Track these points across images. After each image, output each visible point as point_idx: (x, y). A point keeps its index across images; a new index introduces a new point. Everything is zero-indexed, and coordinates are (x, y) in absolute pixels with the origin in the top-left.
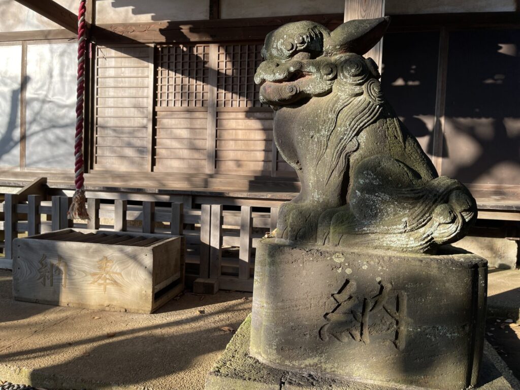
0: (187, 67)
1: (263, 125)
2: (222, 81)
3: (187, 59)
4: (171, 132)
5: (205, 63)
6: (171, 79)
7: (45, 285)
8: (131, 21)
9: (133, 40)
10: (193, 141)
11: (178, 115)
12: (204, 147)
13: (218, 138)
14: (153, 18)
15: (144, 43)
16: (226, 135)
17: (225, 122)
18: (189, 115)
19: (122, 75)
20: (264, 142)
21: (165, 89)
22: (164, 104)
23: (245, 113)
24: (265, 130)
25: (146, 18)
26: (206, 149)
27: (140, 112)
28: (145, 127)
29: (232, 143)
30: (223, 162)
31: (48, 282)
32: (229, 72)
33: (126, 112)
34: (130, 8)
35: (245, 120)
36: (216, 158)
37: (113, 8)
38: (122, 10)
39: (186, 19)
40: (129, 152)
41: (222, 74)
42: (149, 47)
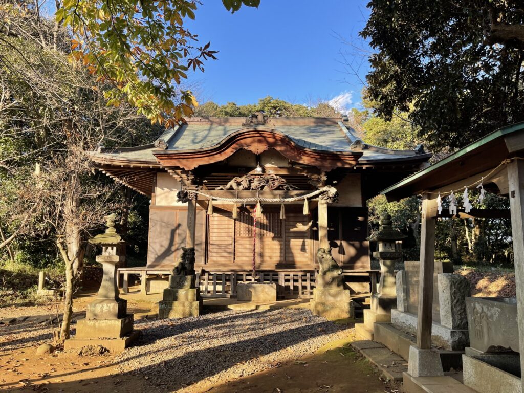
0: (248, 221)
3: (248, 218)
6: (241, 226)
9: (226, 211)
15: (230, 212)
17: (264, 242)
18: (249, 239)
19: (220, 224)
21: (239, 229)
22: (238, 235)
27: (229, 238)
28: (231, 244)
29: (268, 250)
30: (264, 258)
33: (224, 238)
35: (272, 241)
36: (261, 255)
40: (225, 254)
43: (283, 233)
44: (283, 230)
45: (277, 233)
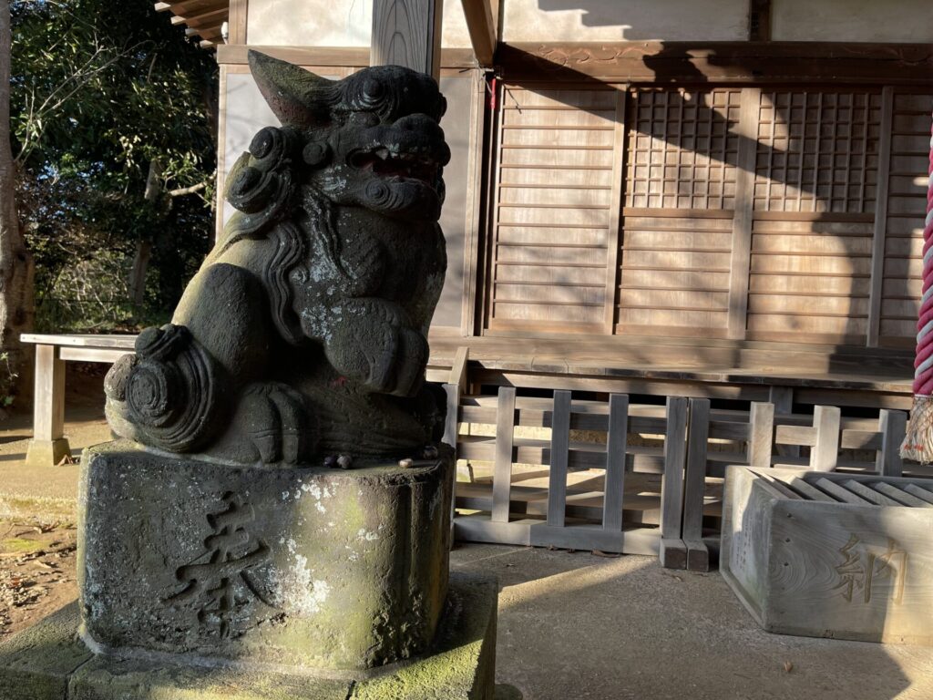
0: (691, 130)
1: (848, 247)
2: (764, 160)
3: (692, 115)
4: (654, 258)
5: (730, 124)
6: (654, 153)
7: (849, 599)
8: (579, 39)
9: (585, 76)
10: (699, 275)
11: (670, 224)
12: (725, 288)
13: (753, 271)
14: (626, 34)
15: (605, 83)
16: (769, 264)
17: (767, 239)
18: (692, 224)
19: (555, 144)
20: (849, 280)
21: (644, 173)
22: (642, 203)
23: (811, 223)
24: (851, 256)
25: (611, 34)
26: (727, 291)
27: (591, 216)
28: (602, 247)
29: (780, 280)
30: (761, 318)
31: (858, 593)
32: (782, 145)
33: (561, 216)
34: (578, 14)
35: (810, 238)
36: (747, 309)
37: (543, 12)
38: (559, 15)
39: (697, 39)
41: (766, 147)
42: (615, 89)
43: (879, 193)
44: (880, 178)
45: (843, 192)
